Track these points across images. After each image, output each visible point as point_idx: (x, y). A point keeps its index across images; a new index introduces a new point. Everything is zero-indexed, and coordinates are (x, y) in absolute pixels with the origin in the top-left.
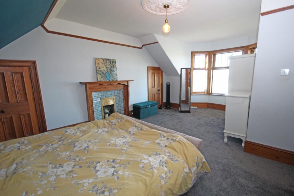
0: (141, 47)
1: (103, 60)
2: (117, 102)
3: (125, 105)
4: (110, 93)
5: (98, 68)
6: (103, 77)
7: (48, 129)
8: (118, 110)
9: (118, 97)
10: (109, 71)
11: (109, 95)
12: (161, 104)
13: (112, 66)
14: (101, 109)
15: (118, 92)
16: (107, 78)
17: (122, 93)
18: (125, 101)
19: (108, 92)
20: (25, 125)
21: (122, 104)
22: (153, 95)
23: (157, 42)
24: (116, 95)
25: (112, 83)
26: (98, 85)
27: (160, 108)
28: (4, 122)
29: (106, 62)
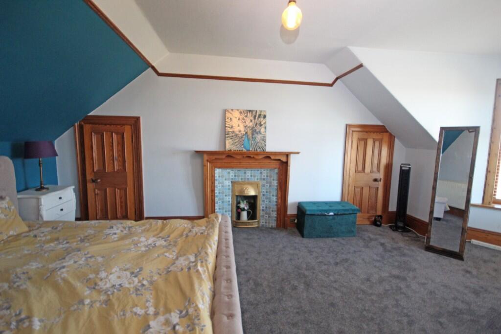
0: (330, 82)
1: (241, 113)
2: (265, 193)
3: (280, 201)
4: (251, 173)
5: (229, 127)
6: (235, 143)
7: (146, 215)
8: (264, 208)
9: (267, 183)
10: (250, 132)
11: (250, 177)
12: (379, 213)
13: (256, 124)
14: (230, 200)
15: (267, 173)
16: (243, 144)
17: (275, 177)
18: (279, 192)
19: (247, 172)
20: (119, 204)
21: (274, 199)
22: (359, 190)
23: (361, 66)
24: (264, 179)
25: (252, 156)
26: (224, 157)
27: (376, 223)
28: (98, 194)
29: (246, 116)
